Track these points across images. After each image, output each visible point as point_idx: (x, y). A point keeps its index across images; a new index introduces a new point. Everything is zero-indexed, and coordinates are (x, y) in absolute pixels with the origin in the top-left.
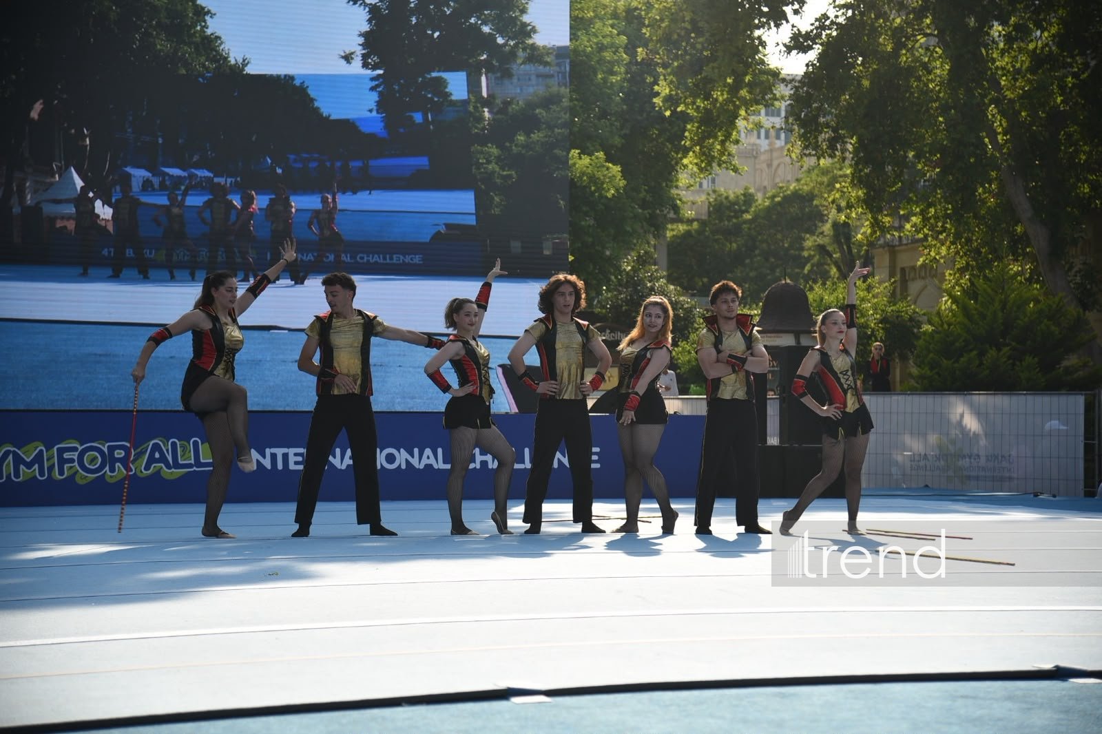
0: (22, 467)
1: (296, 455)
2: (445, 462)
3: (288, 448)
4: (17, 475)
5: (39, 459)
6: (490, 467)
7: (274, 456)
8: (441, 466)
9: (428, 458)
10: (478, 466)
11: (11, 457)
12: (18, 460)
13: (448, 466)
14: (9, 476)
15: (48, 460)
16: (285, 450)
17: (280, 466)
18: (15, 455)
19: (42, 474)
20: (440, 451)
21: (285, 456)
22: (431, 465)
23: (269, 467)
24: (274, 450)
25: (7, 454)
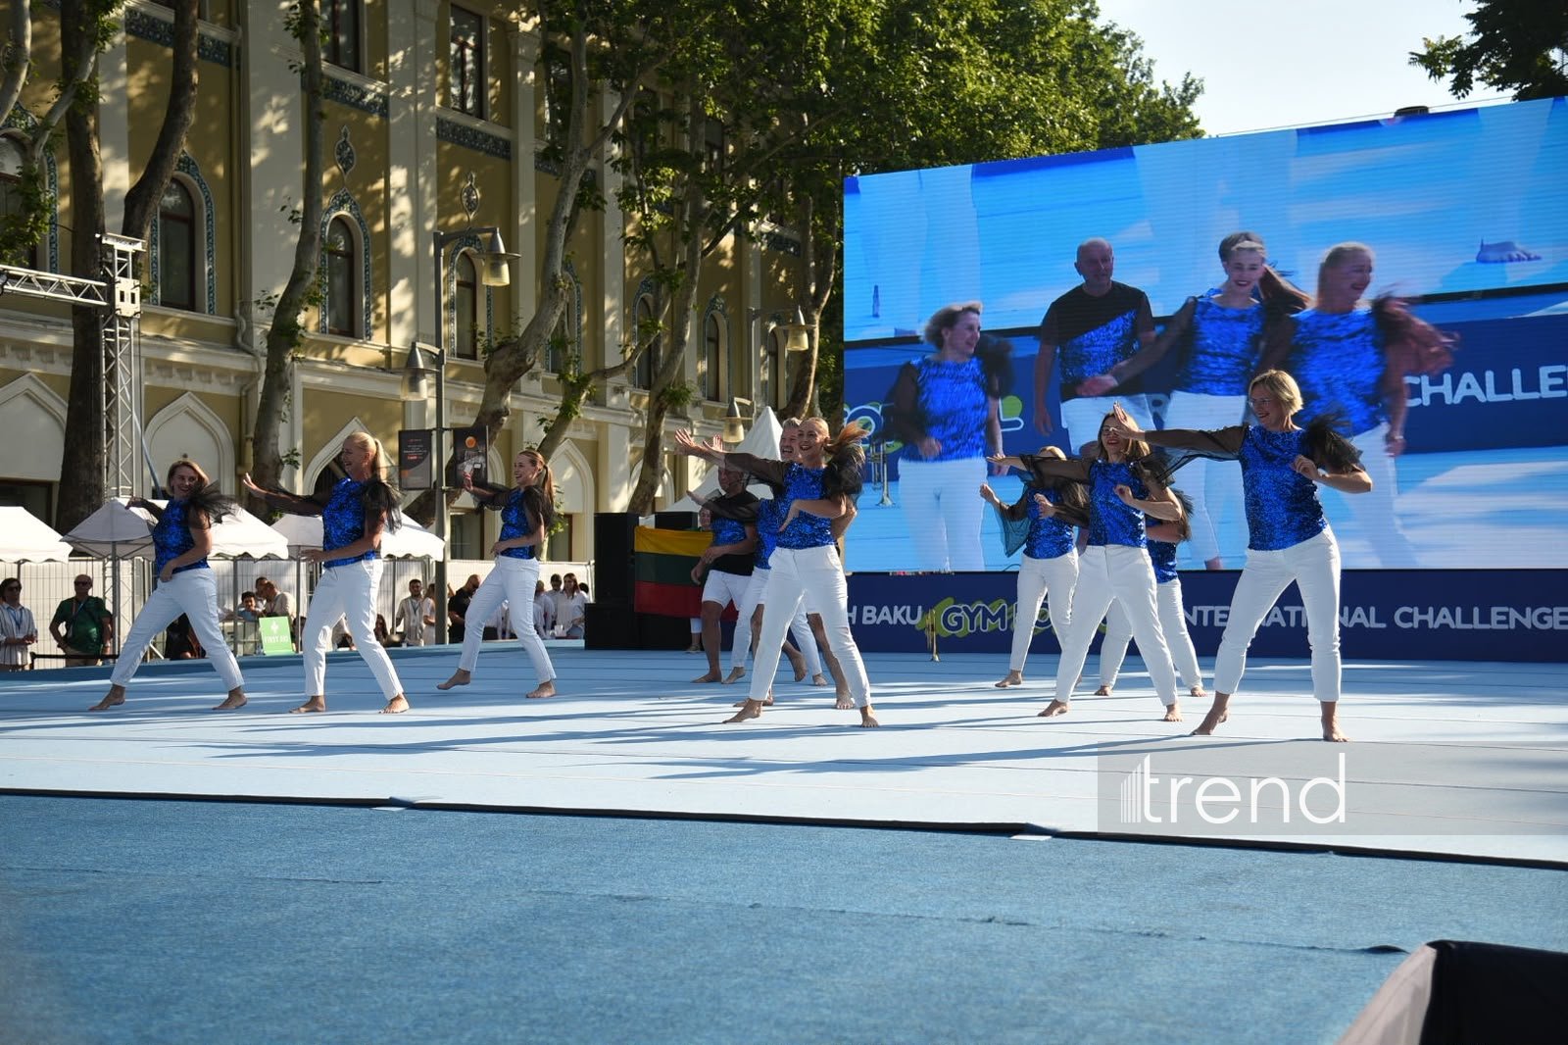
0: (989, 620)
1: (1222, 612)
2: (1377, 621)
3: (1215, 605)
4: (984, 627)
5: (1001, 613)
6: (1430, 626)
7: (1200, 614)
8: (1373, 625)
9: (1359, 616)
10: (1416, 626)
11: (981, 612)
12: (986, 614)
13: (1383, 626)
14: (978, 627)
15: (1009, 614)
16: (1211, 608)
17: (1205, 623)
18: (984, 609)
19: (1003, 627)
20: (1373, 610)
21: (1211, 614)
22: (1362, 624)
23: (1195, 623)
24: (1200, 608)
25: (978, 608)
